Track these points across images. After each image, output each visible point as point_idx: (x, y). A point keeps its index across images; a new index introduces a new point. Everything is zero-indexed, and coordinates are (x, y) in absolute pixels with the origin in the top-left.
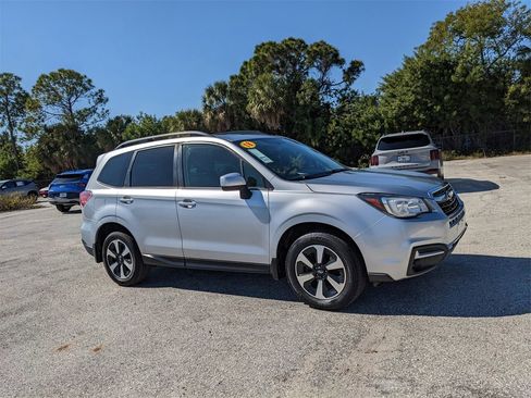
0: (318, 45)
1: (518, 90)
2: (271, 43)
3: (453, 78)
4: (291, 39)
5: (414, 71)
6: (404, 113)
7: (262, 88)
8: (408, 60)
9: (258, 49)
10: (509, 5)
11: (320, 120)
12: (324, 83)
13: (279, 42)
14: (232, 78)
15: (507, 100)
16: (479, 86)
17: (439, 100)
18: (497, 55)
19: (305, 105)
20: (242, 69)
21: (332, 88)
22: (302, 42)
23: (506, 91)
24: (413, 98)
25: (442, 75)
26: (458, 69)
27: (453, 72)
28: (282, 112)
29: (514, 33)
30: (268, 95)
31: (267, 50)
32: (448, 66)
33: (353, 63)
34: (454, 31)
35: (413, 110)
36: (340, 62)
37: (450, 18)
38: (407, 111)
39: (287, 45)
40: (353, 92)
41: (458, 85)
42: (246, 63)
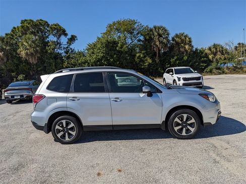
0: (56, 25)
1: (140, 56)
2: (31, 20)
3: (117, 48)
4: (41, 20)
5: (102, 44)
6: (98, 61)
7: (27, 42)
8: (99, 39)
9: (23, 22)
10: (136, 23)
11: (59, 61)
12: (58, 43)
13: (35, 20)
14: (7, 34)
15: (136, 59)
16: (126, 53)
17: (112, 57)
18: (131, 41)
19: (51, 53)
20: (12, 31)
21: (62, 46)
22: (47, 22)
23: (135, 55)
24: (102, 55)
25: (113, 46)
26: (119, 45)
27: (117, 46)
28: (39, 55)
29: (138, 34)
30: (30, 46)
31: (29, 23)
32: (115, 43)
33: (72, 36)
34: (117, 29)
35: (102, 60)
36: (66, 35)
37: (114, 24)
38: (99, 60)
39: (40, 23)
40: (71, 49)
41: (119, 51)
42: (15, 28)
